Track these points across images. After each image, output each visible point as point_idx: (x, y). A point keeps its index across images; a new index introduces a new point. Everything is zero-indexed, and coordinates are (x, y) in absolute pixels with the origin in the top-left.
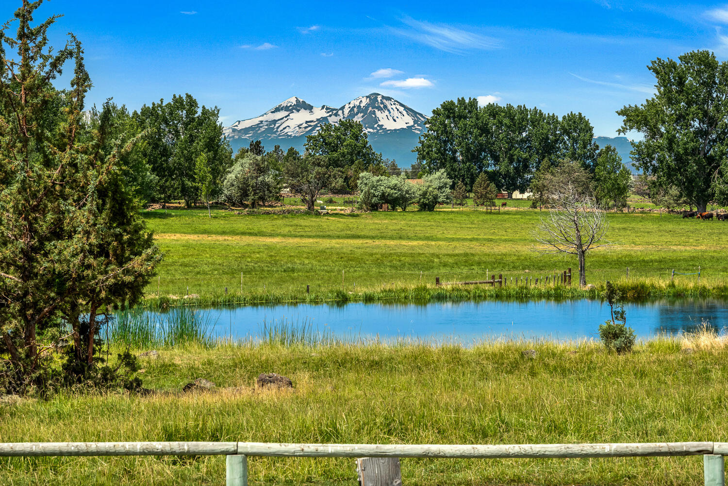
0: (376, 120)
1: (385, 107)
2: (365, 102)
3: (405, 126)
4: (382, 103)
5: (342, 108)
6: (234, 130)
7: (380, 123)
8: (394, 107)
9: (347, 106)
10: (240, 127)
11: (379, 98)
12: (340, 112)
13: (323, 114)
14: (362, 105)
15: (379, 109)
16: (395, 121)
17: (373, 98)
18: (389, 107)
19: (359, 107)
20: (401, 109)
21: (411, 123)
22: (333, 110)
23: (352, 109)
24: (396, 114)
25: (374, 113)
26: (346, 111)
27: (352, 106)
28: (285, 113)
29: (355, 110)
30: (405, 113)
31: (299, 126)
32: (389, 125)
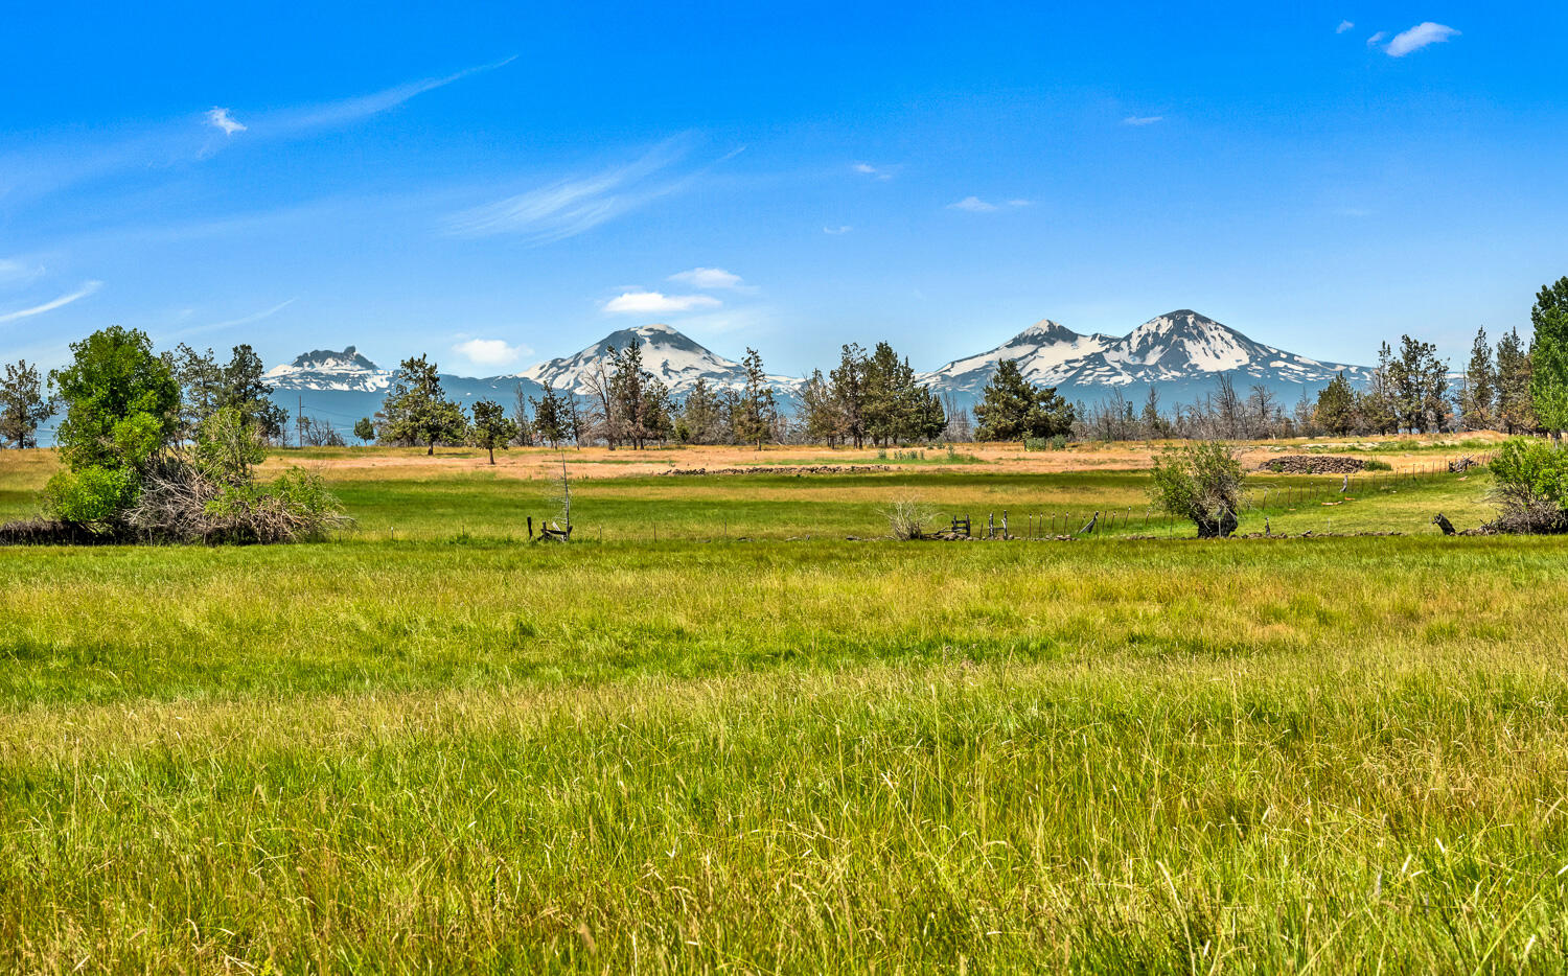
0: (1185, 357)
1: (1201, 334)
2: (1166, 325)
3: (1235, 366)
4: (1195, 327)
5: (1128, 338)
6: (944, 378)
7: (1193, 362)
8: (1215, 333)
9: (1135, 335)
10: (954, 373)
11: (1190, 320)
12: (1124, 345)
13: (1096, 347)
14: (1161, 332)
15: (1190, 336)
16: (1218, 357)
17: (1179, 318)
18: (1208, 334)
19: (1156, 335)
20: (1228, 336)
21: (1246, 360)
22: (1111, 340)
23: (1144, 339)
24: (1218, 345)
25: (1182, 344)
26: (1135, 342)
27: (1143, 332)
28: (1031, 348)
29: (1150, 339)
30: (1234, 343)
31: (1055, 369)
32: (1208, 364)
